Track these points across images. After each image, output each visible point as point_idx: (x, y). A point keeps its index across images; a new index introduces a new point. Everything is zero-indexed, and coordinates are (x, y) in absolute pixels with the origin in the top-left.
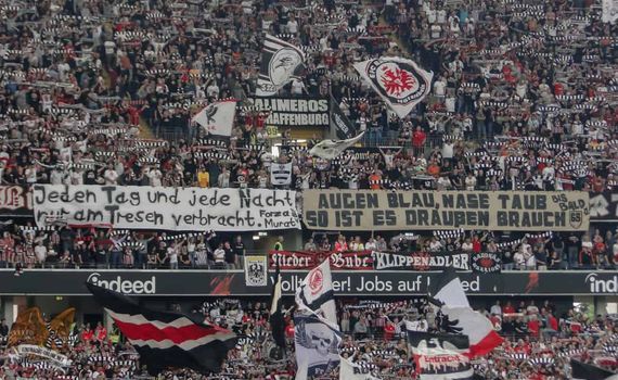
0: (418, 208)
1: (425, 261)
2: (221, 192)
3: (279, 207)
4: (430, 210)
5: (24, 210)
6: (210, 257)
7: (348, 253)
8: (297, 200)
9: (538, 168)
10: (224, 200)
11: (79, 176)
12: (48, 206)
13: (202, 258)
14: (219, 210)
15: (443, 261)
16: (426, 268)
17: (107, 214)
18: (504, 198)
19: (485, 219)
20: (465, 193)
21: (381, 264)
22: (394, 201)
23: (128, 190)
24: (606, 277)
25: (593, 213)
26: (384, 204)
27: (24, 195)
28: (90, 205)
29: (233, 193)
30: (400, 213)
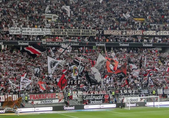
0: (69, 32)
1: (70, 40)
2: (39, 29)
3: (48, 31)
4: (71, 32)
5: (8, 31)
6: (37, 39)
7: (59, 39)
8: (50, 30)
9: (88, 26)
10: (39, 30)
11: (16, 26)
12: (11, 31)
13: (36, 39)
14: (38, 32)
15: (73, 40)
16: (71, 41)
17: (20, 32)
18: (83, 30)
19: (80, 34)
20: (77, 30)
21: (64, 41)
22: (65, 31)
23: (24, 28)
24: (99, 43)
25: (97, 33)
26: (64, 31)
27: (8, 29)
28: (18, 31)
29: (40, 29)
30: (66, 33)
